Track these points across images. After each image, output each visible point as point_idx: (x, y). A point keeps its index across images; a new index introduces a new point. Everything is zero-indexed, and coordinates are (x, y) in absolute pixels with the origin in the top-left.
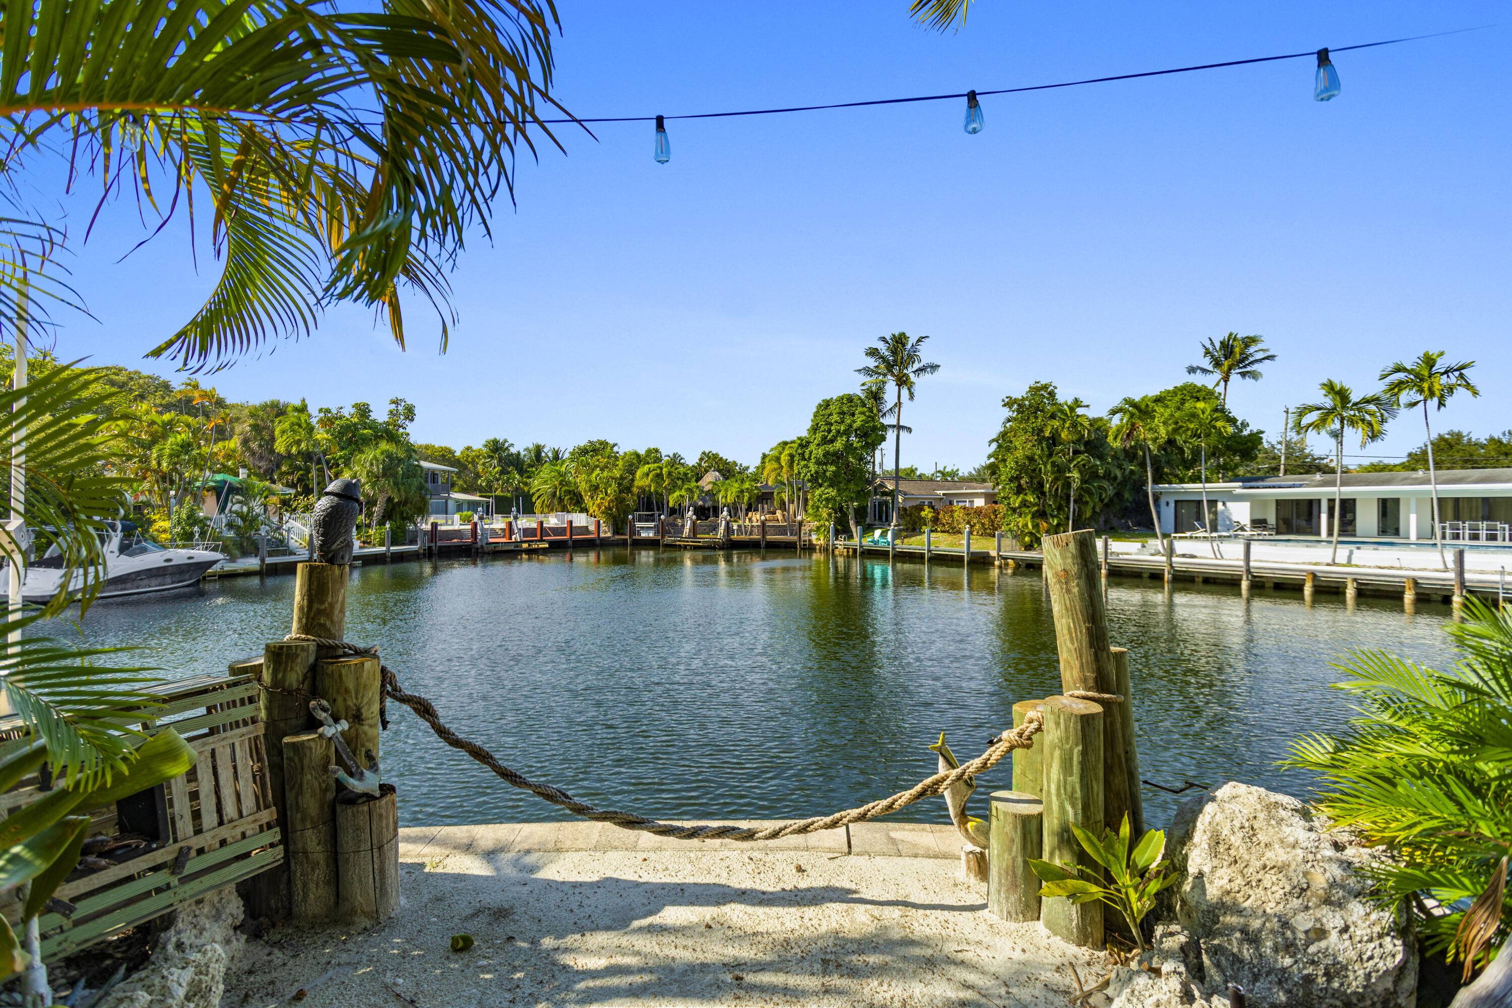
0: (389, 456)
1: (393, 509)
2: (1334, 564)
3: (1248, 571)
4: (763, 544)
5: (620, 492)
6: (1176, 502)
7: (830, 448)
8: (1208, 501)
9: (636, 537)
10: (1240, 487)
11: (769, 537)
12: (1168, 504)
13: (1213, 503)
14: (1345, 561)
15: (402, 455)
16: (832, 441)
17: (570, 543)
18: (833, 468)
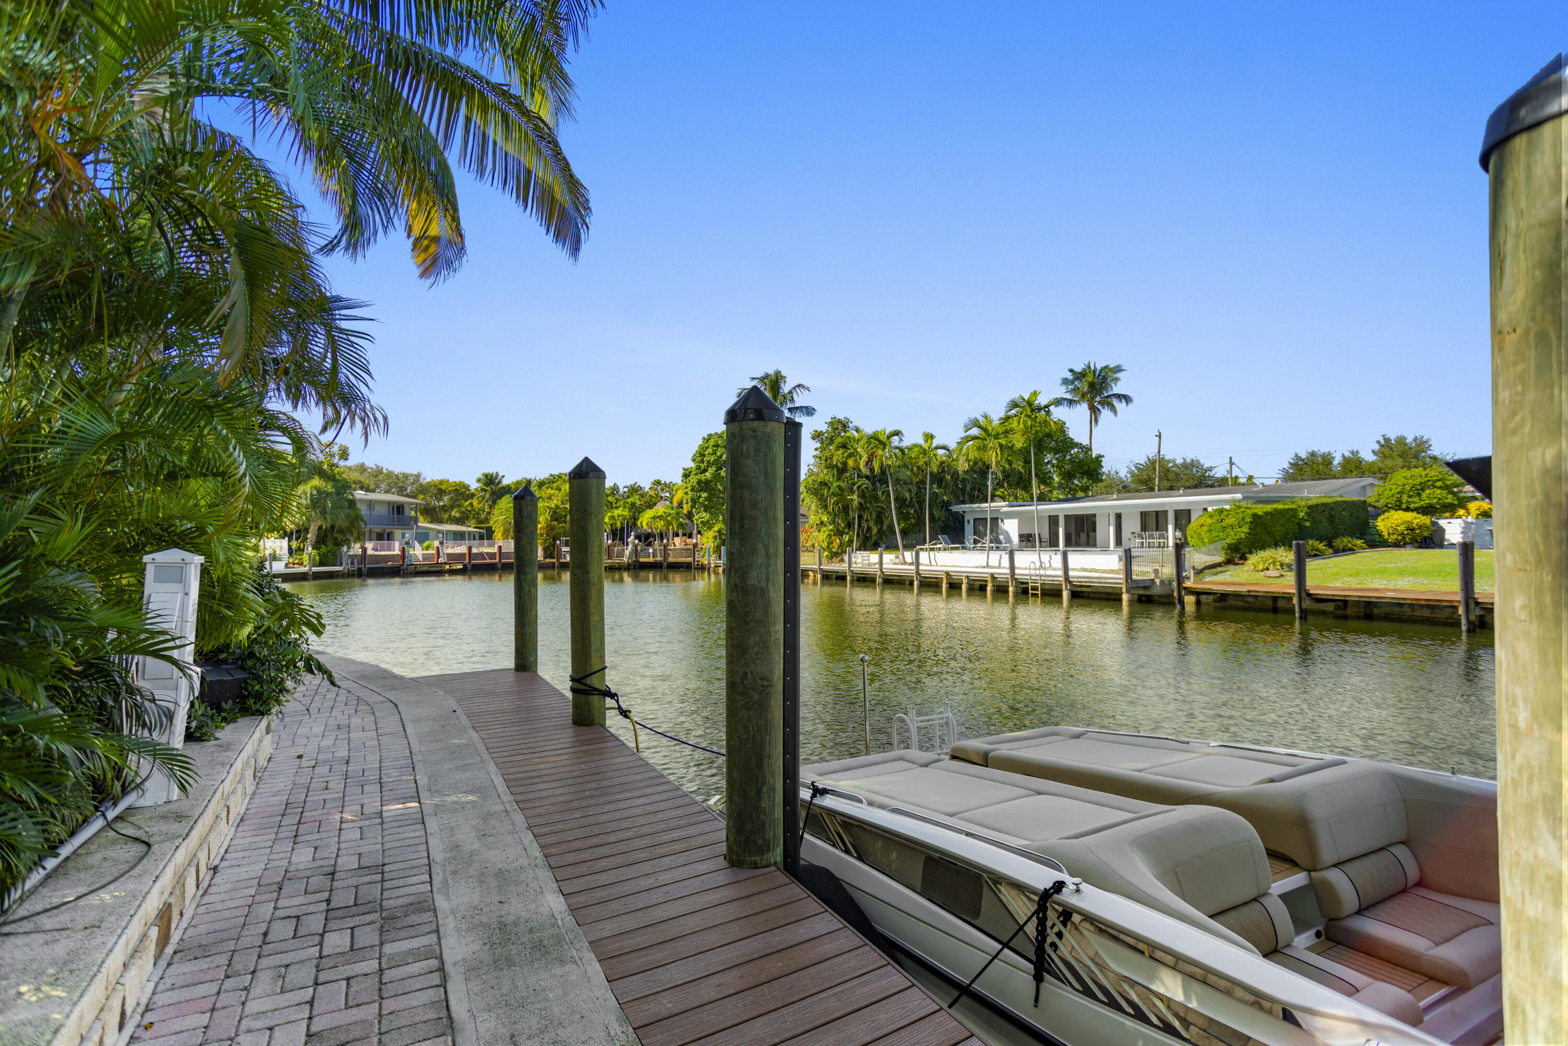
0: (319, 491)
1: (325, 536)
2: (988, 566)
3: (917, 572)
4: (665, 564)
5: (552, 521)
6: (975, 520)
7: (703, 477)
8: (991, 519)
9: (562, 560)
10: (1007, 506)
11: (671, 559)
12: (969, 522)
13: (995, 520)
14: (997, 565)
15: (329, 488)
16: (705, 470)
17: (499, 566)
18: (705, 495)
